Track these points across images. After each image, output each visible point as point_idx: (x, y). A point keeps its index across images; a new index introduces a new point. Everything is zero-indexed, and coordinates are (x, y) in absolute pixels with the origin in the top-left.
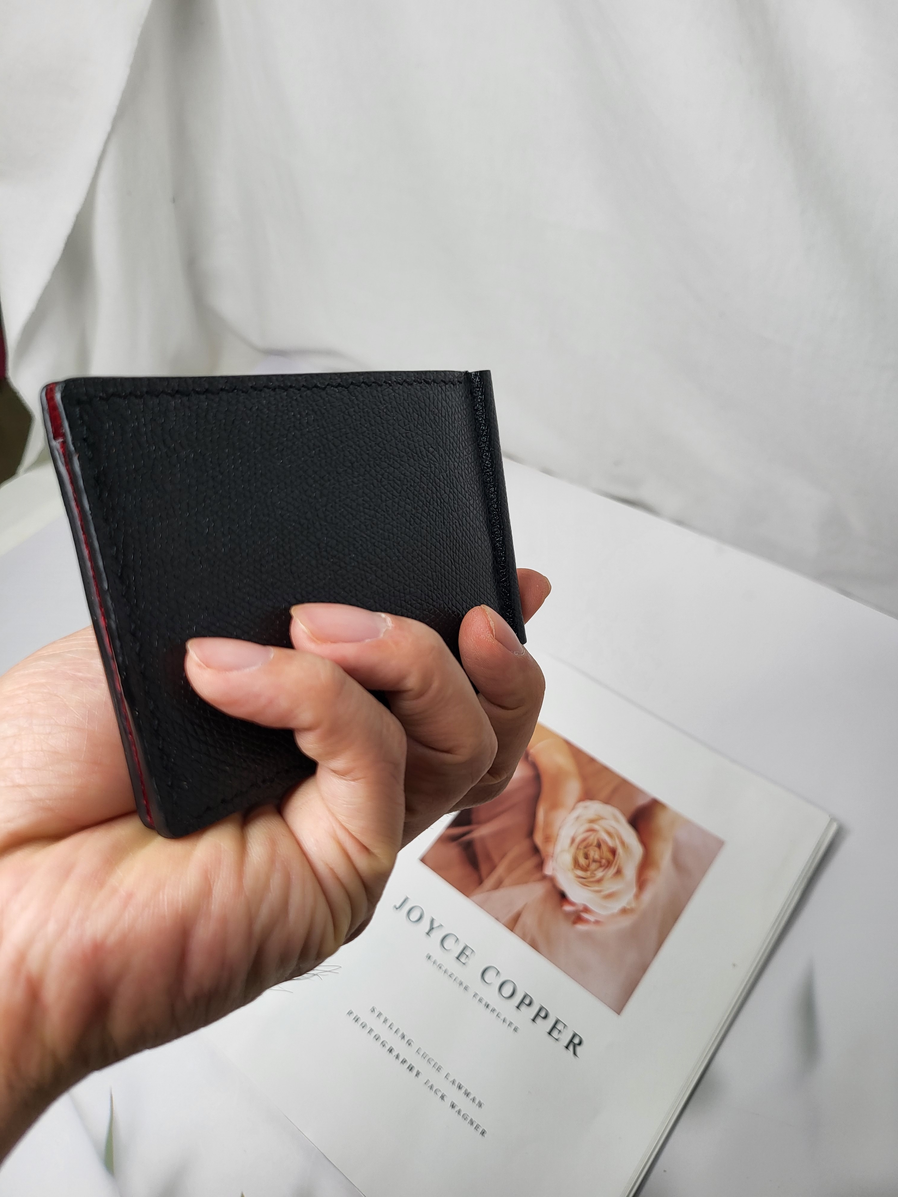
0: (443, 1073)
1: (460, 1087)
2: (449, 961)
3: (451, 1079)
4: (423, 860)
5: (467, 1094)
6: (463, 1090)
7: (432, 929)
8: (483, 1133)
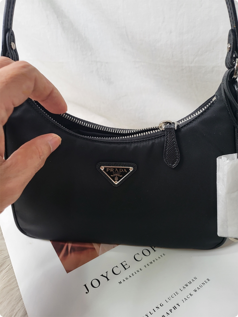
0: (179, 291)
1: (187, 285)
2: (125, 274)
3: (182, 289)
4: (68, 271)
5: (190, 283)
6: (188, 284)
7: (106, 277)
8: (208, 280)
